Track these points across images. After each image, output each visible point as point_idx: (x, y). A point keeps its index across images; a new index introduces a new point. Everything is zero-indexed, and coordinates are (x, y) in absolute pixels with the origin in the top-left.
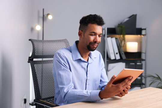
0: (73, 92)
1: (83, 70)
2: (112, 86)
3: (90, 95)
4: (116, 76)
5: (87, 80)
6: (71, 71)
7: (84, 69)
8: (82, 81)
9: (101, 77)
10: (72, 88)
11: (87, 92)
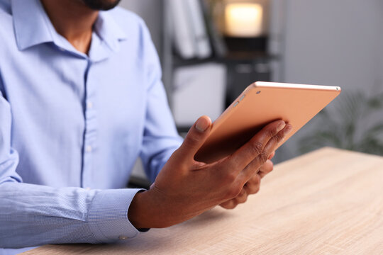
0: (7, 197)
1: (67, 90)
2: (195, 170)
3: (88, 215)
4: (210, 120)
5: (85, 132)
6: (5, 96)
7: (73, 85)
8: (62, 140)
9: (148, 116)
10: (7, 176)
11: (75, 196)
